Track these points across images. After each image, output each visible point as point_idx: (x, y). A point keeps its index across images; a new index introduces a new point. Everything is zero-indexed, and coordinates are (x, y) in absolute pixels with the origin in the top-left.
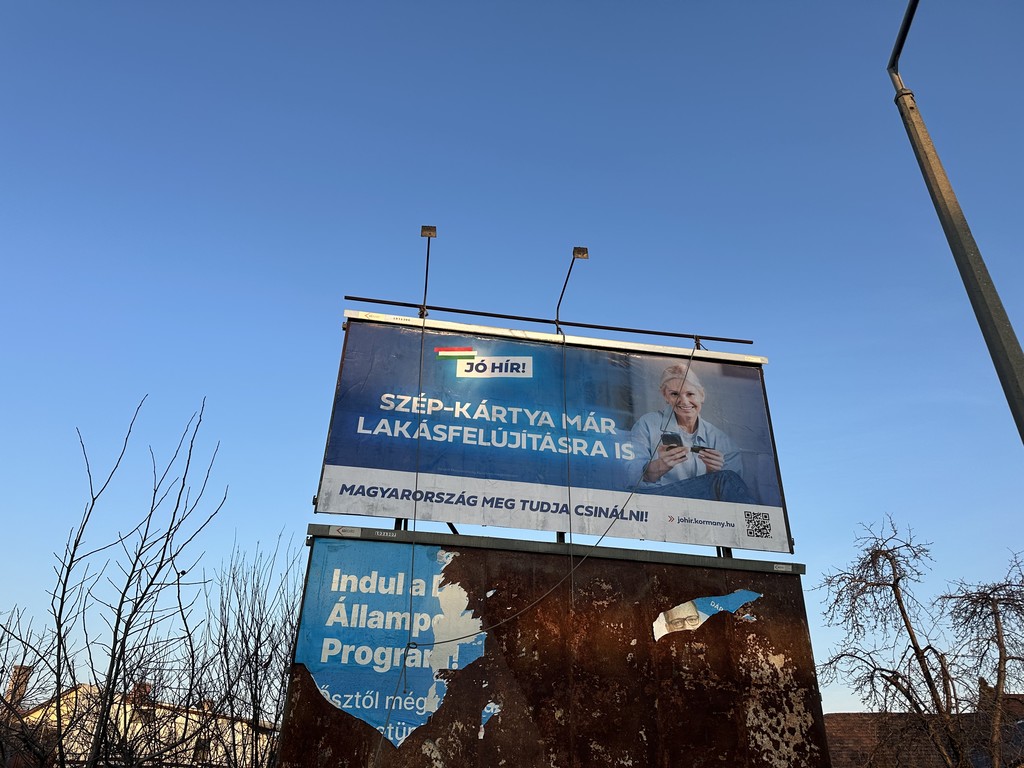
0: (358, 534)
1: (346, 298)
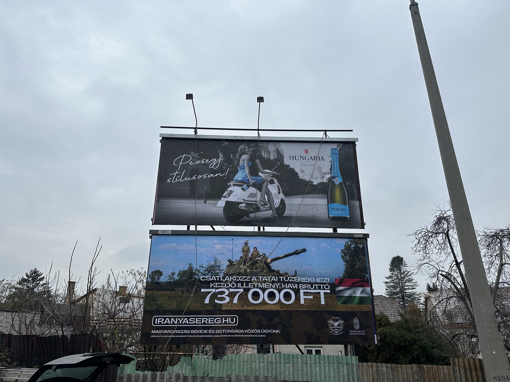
0: (170, 233)
1: (161, 127)
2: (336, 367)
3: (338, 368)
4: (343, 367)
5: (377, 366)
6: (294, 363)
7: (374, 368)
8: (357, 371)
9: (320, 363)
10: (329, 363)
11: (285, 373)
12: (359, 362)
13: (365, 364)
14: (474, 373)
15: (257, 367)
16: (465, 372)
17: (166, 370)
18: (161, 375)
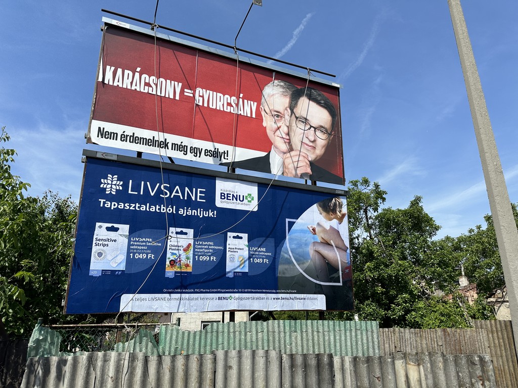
0: (115, 158)
1: (103, 10)
2: (353, 334)
3: (356, 335)
4: (362, 334)
5: (400, 332)
6: (302, 332)
7: (397, 335)
8: (378, 338)
9: (334, 330)
10: (345, 331)
11: (291, 344)
12: (380, 328)
13: (387, 329)
14: (495, 335)
15: (254, 339)
16: (488, 334)
17: (113, 349)
18: (105, 356)
